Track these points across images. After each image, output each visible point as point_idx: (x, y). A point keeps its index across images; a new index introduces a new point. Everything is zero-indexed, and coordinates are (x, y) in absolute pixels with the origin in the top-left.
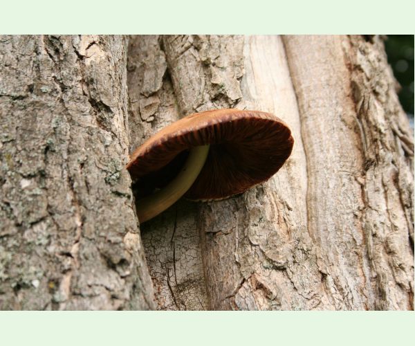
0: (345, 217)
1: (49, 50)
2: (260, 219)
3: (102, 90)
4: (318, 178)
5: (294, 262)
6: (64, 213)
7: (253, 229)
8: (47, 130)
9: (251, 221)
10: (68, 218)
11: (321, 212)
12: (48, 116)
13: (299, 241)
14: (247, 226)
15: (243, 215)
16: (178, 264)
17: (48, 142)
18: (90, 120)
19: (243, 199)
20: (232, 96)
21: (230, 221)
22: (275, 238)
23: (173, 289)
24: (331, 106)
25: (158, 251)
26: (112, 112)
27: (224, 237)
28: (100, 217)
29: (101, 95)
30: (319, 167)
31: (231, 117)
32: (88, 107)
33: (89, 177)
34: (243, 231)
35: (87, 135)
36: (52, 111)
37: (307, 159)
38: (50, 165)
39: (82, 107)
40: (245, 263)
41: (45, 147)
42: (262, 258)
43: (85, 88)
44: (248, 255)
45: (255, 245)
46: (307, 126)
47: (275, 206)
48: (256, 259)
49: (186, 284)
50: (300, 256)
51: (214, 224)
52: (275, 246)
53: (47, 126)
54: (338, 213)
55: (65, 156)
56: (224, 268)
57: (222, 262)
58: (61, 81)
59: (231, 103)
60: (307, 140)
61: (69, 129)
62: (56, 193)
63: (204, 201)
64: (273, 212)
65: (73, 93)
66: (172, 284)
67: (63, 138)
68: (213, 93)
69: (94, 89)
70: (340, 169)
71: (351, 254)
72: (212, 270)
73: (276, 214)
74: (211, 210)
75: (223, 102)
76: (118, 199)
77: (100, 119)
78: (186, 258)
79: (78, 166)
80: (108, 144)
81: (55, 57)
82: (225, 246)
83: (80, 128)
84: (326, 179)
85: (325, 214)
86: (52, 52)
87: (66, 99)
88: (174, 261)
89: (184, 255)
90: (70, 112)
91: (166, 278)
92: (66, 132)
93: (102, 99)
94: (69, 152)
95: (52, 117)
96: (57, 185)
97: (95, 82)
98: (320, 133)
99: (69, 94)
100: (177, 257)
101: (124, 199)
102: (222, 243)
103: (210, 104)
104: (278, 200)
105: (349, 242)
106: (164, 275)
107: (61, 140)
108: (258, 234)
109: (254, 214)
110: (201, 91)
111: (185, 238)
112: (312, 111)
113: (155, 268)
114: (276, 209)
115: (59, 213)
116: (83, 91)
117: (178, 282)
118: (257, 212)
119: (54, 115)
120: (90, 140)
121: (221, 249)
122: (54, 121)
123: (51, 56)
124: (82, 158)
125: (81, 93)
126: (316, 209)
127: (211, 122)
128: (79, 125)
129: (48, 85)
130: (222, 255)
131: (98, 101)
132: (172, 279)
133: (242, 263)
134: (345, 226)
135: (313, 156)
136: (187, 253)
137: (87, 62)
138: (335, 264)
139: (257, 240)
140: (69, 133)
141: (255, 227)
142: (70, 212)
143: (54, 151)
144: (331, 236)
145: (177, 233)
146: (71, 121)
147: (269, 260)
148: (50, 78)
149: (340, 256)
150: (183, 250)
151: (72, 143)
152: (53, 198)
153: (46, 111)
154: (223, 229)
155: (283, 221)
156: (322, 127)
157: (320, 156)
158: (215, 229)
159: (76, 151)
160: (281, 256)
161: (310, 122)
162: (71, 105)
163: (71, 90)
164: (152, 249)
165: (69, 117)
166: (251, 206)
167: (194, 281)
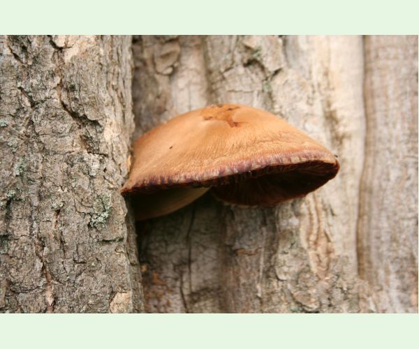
0: (406, 223)
1: (13, 48)
2: (292, 244)
3: (87, 100)
4: (378, 161)
5: (330, 306)
6: (30, 290)
7: (281, 257)
8: (8, 179)
9: (280, 247)
10: (36, 297)
12: (9, 158)
13: (338, 276)
14: (275, 252)
15: (271, 234)
16: (193, 266)
17: (9, 195)
18: (71, 142)
19: (272, 213)
20: (271, 66)
21: (256, 238)
22: (308, 276)
23: (186, 298)
25: (171, 248)
26: (101, 126)
27: (247, 258)
29: (85, 107)
30: (380, 146)
32: (70, 122)
33: (66, 232)
34: (270, 257)
35: (65, 166)
36: (14, 153)
37: (368, 129)
38: (14, 222)
39: (60, 126)
40: (268, 301)
41: (5, 202)
42: (289, 298)
43: (64, 95)
44: (273, 293)
45: (282, 281)
46: (372, 83)
47: (315, 216)
48: (283, 298)
49: (202, 293)
50: (338, 295)
51: (236, 236)
52: (306, 287)
53: (7, 173)
54: (397, 218)
55: (36, 202)
56: (243, 298)
57: (242, 289)
58: (30, 94)
59: (268, 75)
60: (369, 102)
61: (40, 161)
62: (21, 261)
63: (226, 204)
64: (312, 224)
65: (47, 107)
66: (186, 292)
67: (32, 177)
68: (247, 56)
69: (76, 99)
70: (406, 154)
71: (407, 275)
72: (230, 294)
73: (315, 227)
74: (233, 218)
75: (258, 70)
77: (85, 138)
78: (204, 259)
79: (53, 214)
80: (94, 174)
81: (22, 56)
82: (248, 270)
83: (56, 156)
84: (387, 167)
86: (18, 50)
87: (36, 120)
88: (190, 262)
89: (201, 256)
90: (42, 139)
91: (178, 283)
92: (37, 168)
93: (86, 113)
94: (40, 198)
95: (14, 160)
96: (22, 249)
97: (77, 88)
98: (387, 97)
99: (42, 110)
100: (193, 257)
101: (115, 245)
102: (244, 265)
103: (241, 70)
104: (320, 206)
105: (406, 259)
106: (176, 279)
107: (29, 180)
108: (287, 264)
109: (284, 237)
110: (232, 48)
111: (205, 234)
112: (381, 63)
113: (165, 271)
114: (315, 221)
115: (25, 291)
116: (63, 103)
117: (194, 289)
118: (288, 235)
119: (17, 158)
120: (69, 174)
121: (242, 272)
122: (16, 166)
123: (16, 57)
124: (57, 203)
125: (59, 106)
126: (370, 205)
128: (55, 153)
129: (11, 104)
130: (243, 280)
131: (81, 114)
132: (186, 285)
133: (265, 300)
134: (404, 236)
135: (375, 127)
136: (206, 253)
137: (69, 56)
139: (285, 273)
140: (41, 167)
141: (285, 256)
142: (38, 287)
143: (20, 200)
144: (384, 248)
145: (195, 227)
146: (44, 150)
147: (297, 303)
148: (14, 93)
149: (392, 277)
150: (201, 249)
151: (44, 184)
152: (17, 270)
153: (6, 151)
154: (246, 247)
155: (323, 235)
156: (390, 92)
157: (383, 131)
158: (237, 245)
159: (49, 197)
160: (313, 300)
161: (376, 79)
162: (45, 126)
163: (44, 105)
164: (164, 244)
165: (41, 146)
166: (283, 224)
167: (212, 290)
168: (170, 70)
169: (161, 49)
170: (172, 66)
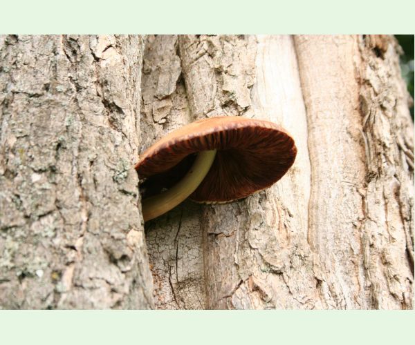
0: (345, 226)
1: (67, 51)
2: (261, 224)
3: (116, 92)
4: (321, 187)
5: (291, 267)
6: (71, 208)
7: (253, 232)
8: (60, 127)
9: (252, 225)
10: (75, 213)
11: (321, 220)
12: (62, 114)
13: (297, 247)
14: (248, 229)
15: (244, 219)
16: (180, 263)
17: (60, 139)
18: (102, 120)
19: (245, 203)
20: (242, 104)
21: (232, 224)
22: (274, 243)
23: (174, 286)
24: (338, 118)
25: (162, 248)
26: (124, 114)
27: (225, 239)
28: (105, 214)
29: (114, 97)
30: (322, 176)
31: (236, 125)
32: (101, 107)
33: (97, 174)
34: (244, 234)
35: (98, 134)
36: (66, 110)
37: (312, 169)
38: (60, 162)
39: (95, 107)
40: (244, 265)
41: (57, 144)
42: (260, 261)
43: (99, 89)
44: (247, 258)
45: (254, 249)
46: (314, 136)
47: (276, 211)
48: (255, 262)
49: (187, 282)
50: (297, 261)
51: (216, 225)
52: (273, 250)
53: (60, 124)
54: (338, 222)
55: (76, 153)
56: (223, 269)
57: (221, 263)
58: (76, 82)
59: (240, 110)
60: (313, 150)
61: (81, 127)
62: (64, 188)
63: (208, 203)
64: (275, 218)
65: (88, 93)
66: (173, 282)
67: (75, 136)
68: (224, 100)
69: (108, 91)
70: (342, 180)
71: (348, 263)
72: (211, 270)
73: (277, 220)
74: (214, 213)
76: (124, 197)
77: (112, 119)
78: (188, 257)
79: (88, 163)
80: (118, 144)
81: (72, 58)
82: (226, 248)
83: (92, 127)
84: (329, 189)
85: (325, 222)
86: (70, 53)
87: (80, 99)
88: (177, 259)
89: (186, 254)
90: (83, 111)
91: (168, 275)
92: (78, 131)
93: (115, 101)
94: (80, 150)
95: (65, 116)
96: (66, 180)
97: (109, 83)
98: (326, 143)
99: (84, 94)
100: (179, 256)
101: (131, 197)
102: (223, 245)
103: (220, 110)
104: (280, 206)
105: (346, 251)
106: (166, 272)
107: (73, 137)
108: (258, 237)
109: (255, 218)
110: (213, 97)
111: (189, 238)
112: (320, 122)
113: (157, 265)
114: (277, 215)
115: (67, 208)
116: (97, 92)
117: (180, 280)
118: (258, 217)
119: (68, 114)
120: (100, 139)
121: (221, 250)
122: (67, 119)
123: (68, 57)
124: (92, 156)
125: (95, 94)
126: (317, 216)
127: (217, 128)
128: (91, 125)
129: (63, 84)
130: (222, 256)
131: (111, 102)
132: (174, 276)
133: (240, 265)
134: (344, 236)
135: (318, 165)
136: (190, 252)
137: (103, 64)
138: (332, 271)
139: (256, 244)
140: (81, 131)
141: (256, 232)
142: (76, 207)
143: (66, 148)
144: (330, 244)
145: (182, 232)
146: (83, 120)
147: (266, 264)
148: (66, 78)
149: (337, 264)
150: (186, 249)
151: (83, 141)
152: (62, 193)
153: (60, 109)
154: (225, 231)
155: (283, 227)
156: (328, 140)
157: (323, 166)
158: (217, 231)
159: (87, 149)
160: (278, 261)
161: (317, 133)
162: (85, 105)
163: (86, 91)
164: (156, 246)
165: (82, 116)
166: (253, 211)
167: (195, 279)
168: (164, 121)
169: (158, 105)
170: (165, 118)
